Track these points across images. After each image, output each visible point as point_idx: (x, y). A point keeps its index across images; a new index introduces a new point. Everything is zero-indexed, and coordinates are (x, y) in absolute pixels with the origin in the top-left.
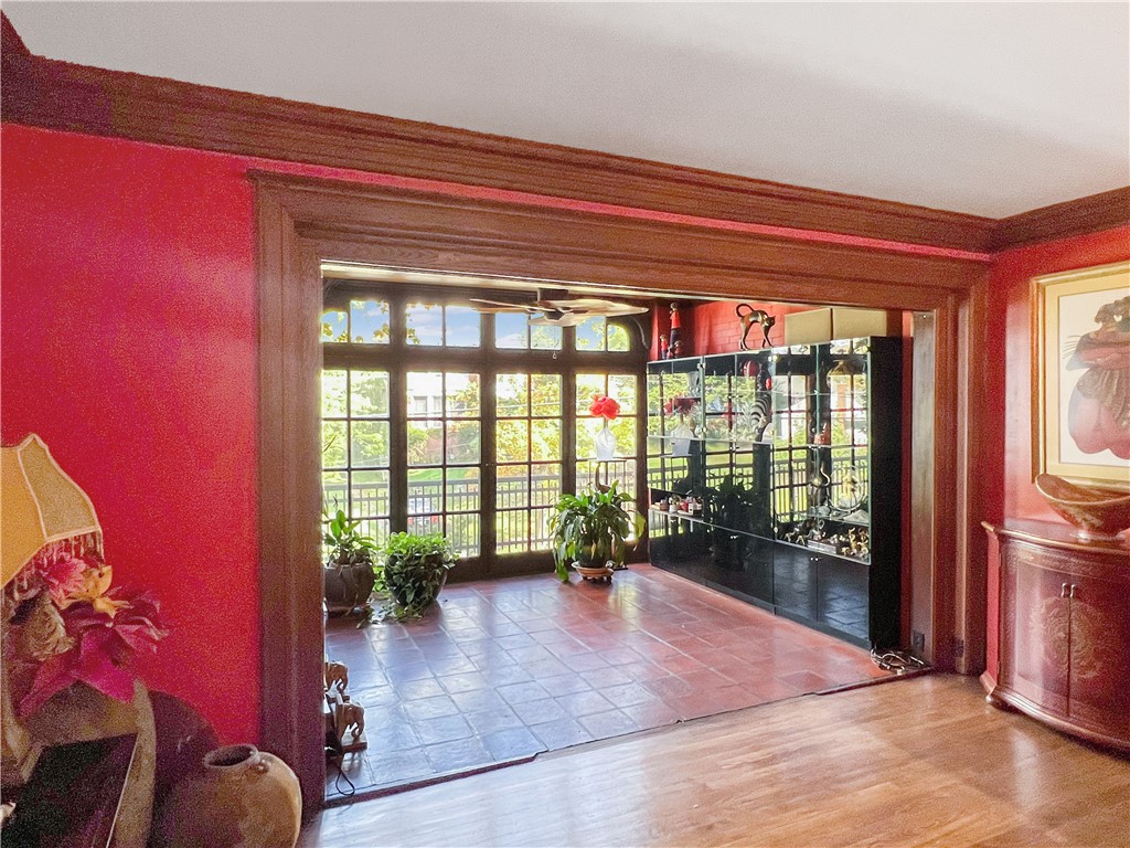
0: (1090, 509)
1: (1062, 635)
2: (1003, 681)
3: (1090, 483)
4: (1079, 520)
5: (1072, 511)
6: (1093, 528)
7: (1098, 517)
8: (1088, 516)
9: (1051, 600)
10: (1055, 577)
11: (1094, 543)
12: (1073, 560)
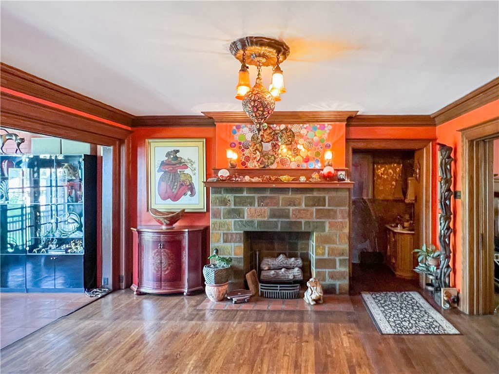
0: (166, 218)
1: (159, 261)
2: (140, 285)
3: (164, 210)
4: (163, 222)
5: (161, 219)
6: (167, 225)
7: (168, 221)
8: (166, 221)
9: (155, 251)
10: (156, 243)
11: (167, 229)
12: (162, 235)
